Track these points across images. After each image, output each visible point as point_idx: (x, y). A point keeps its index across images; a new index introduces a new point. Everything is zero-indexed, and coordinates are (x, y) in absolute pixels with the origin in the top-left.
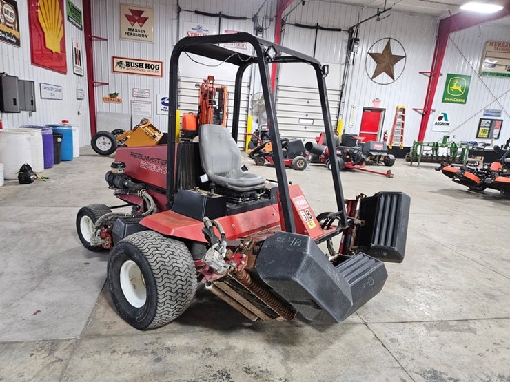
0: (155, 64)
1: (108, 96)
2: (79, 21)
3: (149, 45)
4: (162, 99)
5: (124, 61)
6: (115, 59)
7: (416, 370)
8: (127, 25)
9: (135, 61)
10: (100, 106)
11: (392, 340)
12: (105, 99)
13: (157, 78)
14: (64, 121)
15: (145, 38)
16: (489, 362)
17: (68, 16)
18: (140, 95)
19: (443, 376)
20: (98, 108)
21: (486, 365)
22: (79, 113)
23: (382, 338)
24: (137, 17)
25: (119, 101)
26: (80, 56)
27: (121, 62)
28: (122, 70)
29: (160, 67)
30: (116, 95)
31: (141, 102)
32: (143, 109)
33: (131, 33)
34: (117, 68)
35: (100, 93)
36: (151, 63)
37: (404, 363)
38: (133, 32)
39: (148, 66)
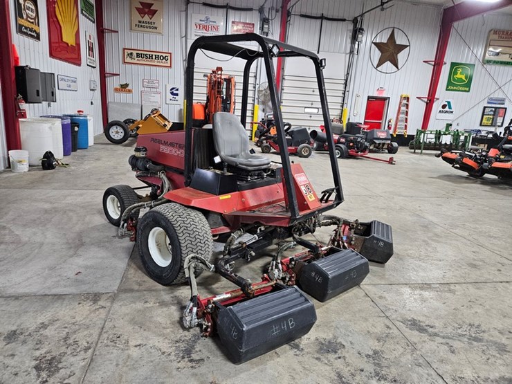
0: (164, 55)
1: (119, 87)
2: (92, 14)
3: (159, 37)
4: (171, 89)
5: (135, 52)
6: (126, 50)
7: (399, 319)
8: (137, 17)
9: (145, 53)
10: (112, 96)
11: (380, 297)
12: (116, 90)
13: (166, 69)
14: (79, 111)
15: (154, 30)
16: (462, 315)
17: (82, 10)
18: (150, 85)
19: (422, 324)
20: (110, 99)
21: (460, 316)
22: (92, 103)
23: (372, 296)
24: (147, 10)
25: (130, 91)
26: (92, 48)
27: (132, 53)
28: (133, 61)
29: (169, 58)
30: (127, 85)
31: (151, 92)
32: (152, 99)
33: (141, 25)
34: (128, 60)
35: (112, 83)
36: (160, 54)
37: (388, 314)
38: (143, 25)
39: (157, 57)
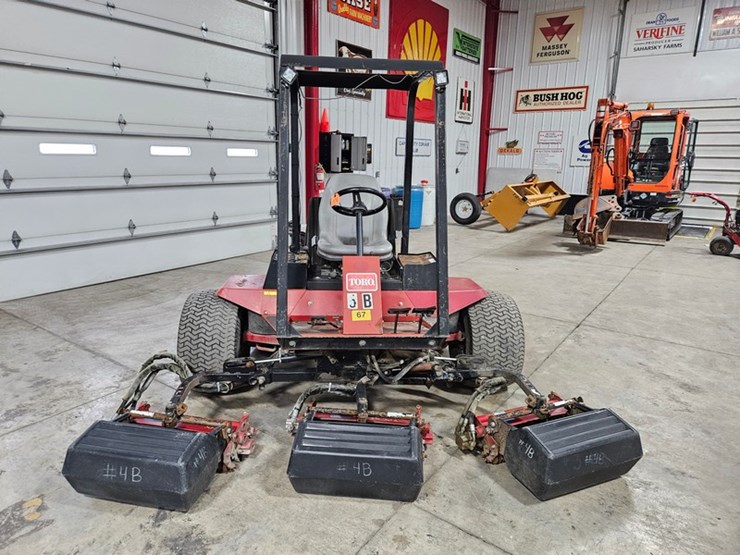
0: (576, 91)
1: (504, 146)
2: (474, 53)
3: (571, 65)
4: (581, 144)
5: (531, 95)
8: (542, 41)
9: (546, 92)
10: (495, 160)
12: (501, 151)
13: (577, 112)
14: (423, 182)
15: (565, 56)
17: (455, 51)
18: (549, 140)
20: (490, 164)
22: (457, 171)
24: (559, 26)
25: (518, 151)
26: (469, 98)
27: (527, 97)
28: (529, 107)
29: (584, 94)
30: (515, 143)
31: (547, 150)
32: (550, 160)
33: (546, 52)
34: (522, 106)
35: (497, 141)
36: (569, 91)
38: (548, 51)
39: (565, 97)
